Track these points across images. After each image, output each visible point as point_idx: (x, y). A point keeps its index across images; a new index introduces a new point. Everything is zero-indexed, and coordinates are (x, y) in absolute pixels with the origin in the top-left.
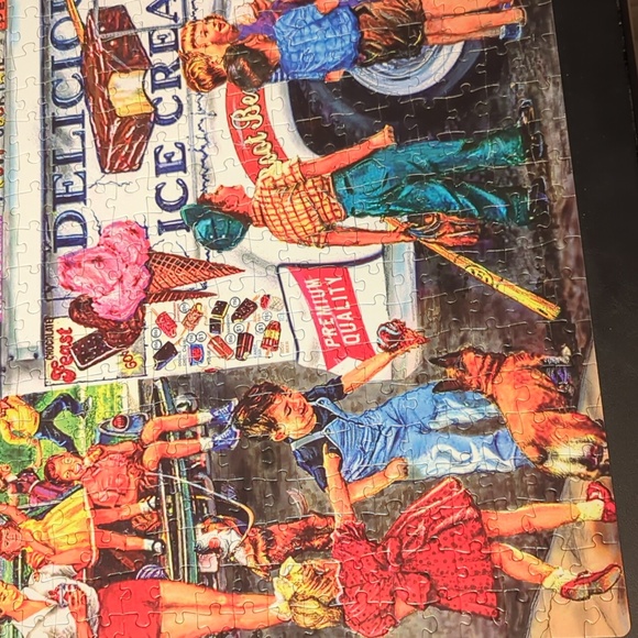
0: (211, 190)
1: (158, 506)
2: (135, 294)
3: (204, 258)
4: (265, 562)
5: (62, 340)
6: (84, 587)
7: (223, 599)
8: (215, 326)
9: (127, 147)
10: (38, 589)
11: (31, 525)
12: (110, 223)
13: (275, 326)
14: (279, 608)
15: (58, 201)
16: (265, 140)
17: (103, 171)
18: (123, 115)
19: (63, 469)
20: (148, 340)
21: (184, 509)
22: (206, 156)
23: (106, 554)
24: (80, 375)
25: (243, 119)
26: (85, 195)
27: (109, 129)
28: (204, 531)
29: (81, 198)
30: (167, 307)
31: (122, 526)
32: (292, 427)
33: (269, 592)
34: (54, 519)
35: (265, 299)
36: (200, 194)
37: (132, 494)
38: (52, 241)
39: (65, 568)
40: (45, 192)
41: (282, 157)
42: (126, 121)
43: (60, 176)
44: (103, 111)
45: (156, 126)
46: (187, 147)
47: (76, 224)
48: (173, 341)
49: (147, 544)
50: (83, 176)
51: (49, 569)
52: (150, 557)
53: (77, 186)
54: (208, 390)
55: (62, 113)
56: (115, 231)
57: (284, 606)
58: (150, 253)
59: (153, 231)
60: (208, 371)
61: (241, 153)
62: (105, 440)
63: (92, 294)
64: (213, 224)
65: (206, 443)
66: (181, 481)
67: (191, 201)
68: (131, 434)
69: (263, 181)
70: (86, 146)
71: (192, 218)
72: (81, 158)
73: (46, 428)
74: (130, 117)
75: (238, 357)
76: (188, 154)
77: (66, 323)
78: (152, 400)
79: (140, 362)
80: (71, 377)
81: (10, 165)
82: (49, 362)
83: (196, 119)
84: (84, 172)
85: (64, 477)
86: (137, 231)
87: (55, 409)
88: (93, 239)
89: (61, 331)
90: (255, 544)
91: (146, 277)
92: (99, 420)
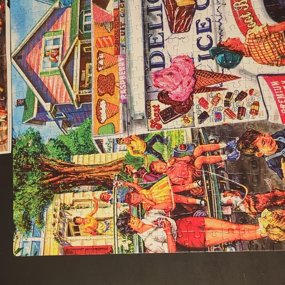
0: (224, 40)
1: (202, 185)
2: (188, 89)
3: (221, 72)
4: (254, 210)
5: (155, 110)
6: (169, 219)
7: (234, 227)
8: (227, 104)
9: (183, 21)
10: (149, 220)
11: (144, 191)
12: (176, 56)
13: (257, 104)
14: (261, 231)
15: (151, 47)
16: (250, 16)
17: (171, 32)
18: (180, 5)
19: (158, 167)
20: (195, 111)
21: (214, 187)
22: (221, 24)
23: (179, 205)
24: (164, 126)
25: (239, 6)
26: (163, 44)
27: (174, 13)
28: (224, 196)
29: (161, 45)
30: (204, 95)
31: (186, 193)
32: (266, 150)
33: (256, 224)
34: (155, 189)
35: (251, 91)
36: (218, 42)
37: (190, 179)
38: (148, 66)
39: (160, 211)
40: (145, 43)
41: (259, 23)
42: (182, 9)
43: (152, 35)
44: (171, 4)
45: (197, 10)
46: (212, 20)
47: (159, 57)
48: (207, 111)
49: (198, 201)
50: (162, 35)
51: (153, 211)
52: (199, 207)
53: (160, 40)
54: (224, 133)
55: (151, 5)
56: (178, 60)
57: (264, 231)
58: (195, 70)
59: (196, 60)
60: (224, 125)
61: (238, 22)
62: (176, 155)
63: (168, 90)
64: (225, 56)
65: (224, 157)
66: (213, 174)
67: (214, 45)
68: (188, 152)
69: (249, 35)
70: (164, 21)
71: (215, 53)
72: (161, 26)
73: (149, 149)
74: (184, 6)
75: (239, 118)
76: (212, 23)
77: (157, 103)
78: (198, 137)
79: (191, 120)
80: (160, 127)
81: (128, 30)
82: (149, 120)
83: (216, 7)
84: (163, 33)
85: (159, 171)
86: (189, 60)
87: (153, 141)
88: (168, 64)
89: (154, 106)
90: (249, 203)
91: (193, 81)
92: (173, 146)
